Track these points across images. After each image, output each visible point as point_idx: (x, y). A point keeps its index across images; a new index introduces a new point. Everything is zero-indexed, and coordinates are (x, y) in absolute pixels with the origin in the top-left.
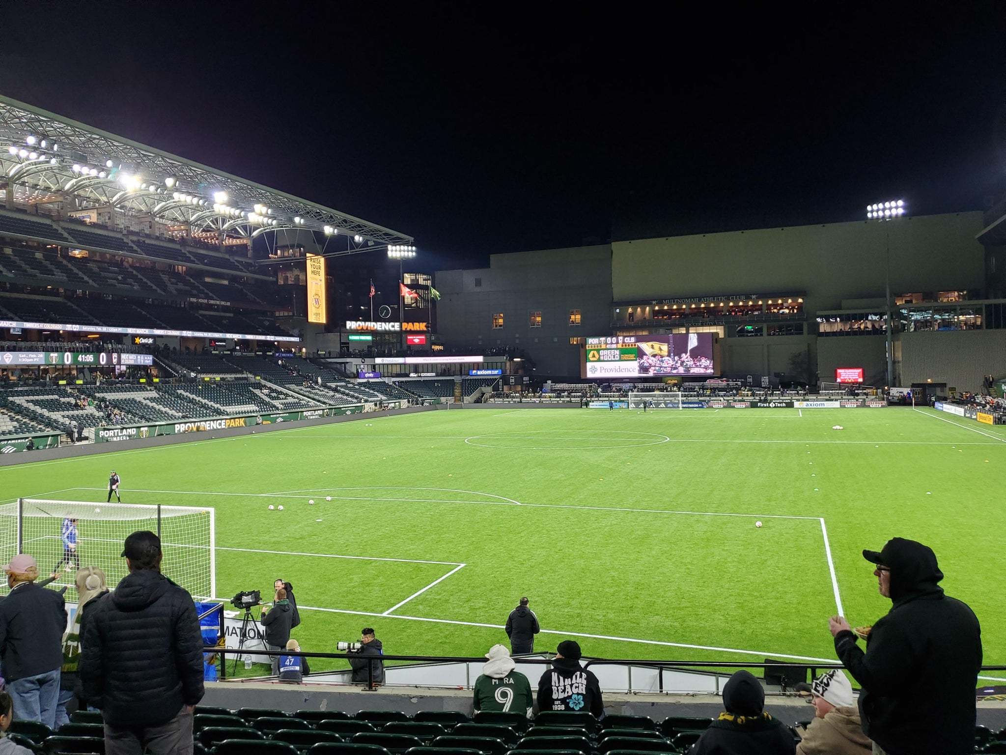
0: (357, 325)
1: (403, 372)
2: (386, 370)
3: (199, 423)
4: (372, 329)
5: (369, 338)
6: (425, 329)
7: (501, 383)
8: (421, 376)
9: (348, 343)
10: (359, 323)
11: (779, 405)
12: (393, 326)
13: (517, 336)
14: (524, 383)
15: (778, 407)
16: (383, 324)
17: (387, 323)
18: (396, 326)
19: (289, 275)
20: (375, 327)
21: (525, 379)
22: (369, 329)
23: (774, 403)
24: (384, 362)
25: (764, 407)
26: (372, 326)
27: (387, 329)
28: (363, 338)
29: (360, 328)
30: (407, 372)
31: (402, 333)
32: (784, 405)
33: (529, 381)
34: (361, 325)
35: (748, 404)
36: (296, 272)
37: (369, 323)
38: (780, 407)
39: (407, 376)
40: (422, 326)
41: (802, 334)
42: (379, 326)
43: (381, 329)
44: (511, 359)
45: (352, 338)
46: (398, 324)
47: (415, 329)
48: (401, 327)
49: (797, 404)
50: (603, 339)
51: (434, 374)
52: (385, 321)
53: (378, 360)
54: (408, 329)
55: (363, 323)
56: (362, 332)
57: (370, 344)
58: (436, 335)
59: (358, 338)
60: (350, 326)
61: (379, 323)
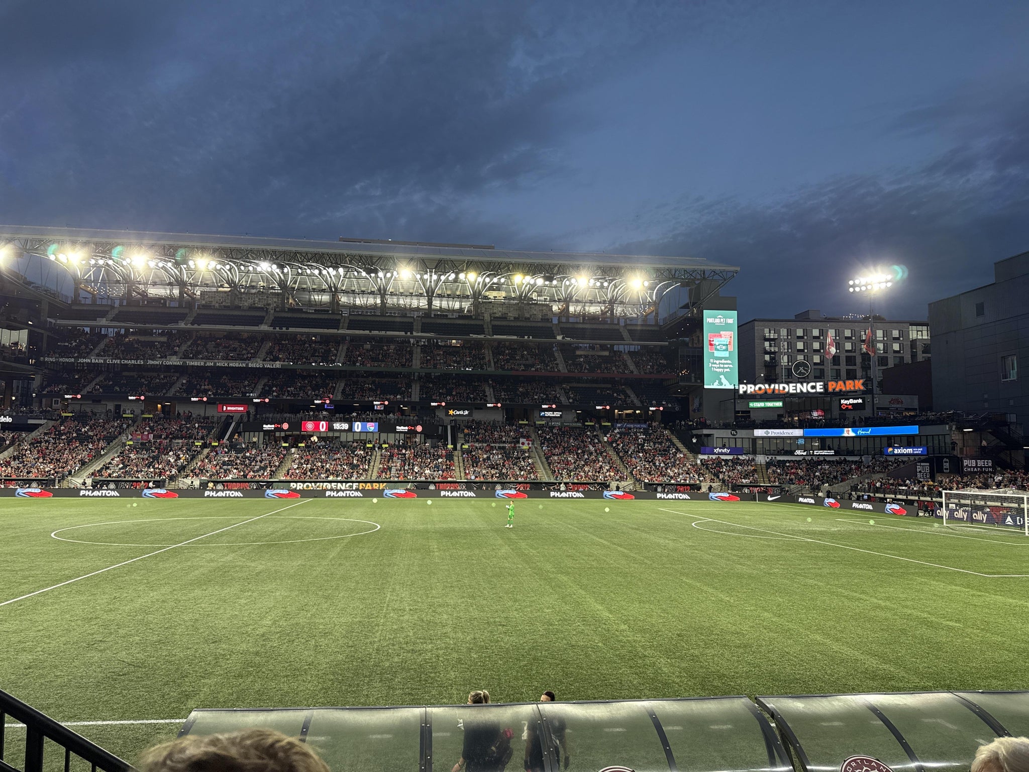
0: (757, 389)
1: (786, 449)
3: (321, 484)
4: (781, 392)
5: (779, 404)
6: (862, 388)
8: (813, 455)
9: (749, 412)
10: (761, 385)
12: (813, 387)
14: (967, 469)
16: (799, 385)
17: (805, 384)
18: (819, 387)
20: (787, 390)
22: (776, 392)
26: (781, 388)
27: (805, 390)
28: (770, 404)
29: (761, 392)
31: (826, 395)
34: (763, 387)
37: (777, 386)
39: (791, 453)
40: (858, 385)
42: (791, 388)
43: (795, 392)
44: (960, 429)
45: (752, 405)
46: (822, 383)
47: (848, 389)
48: (825, 387)
51: (832, 453)
52: (803, 380)
54: (837, 390)
55: (767, 386)
56: (765, 397)
57: (781, 412)
58: (894, 397)
59: (761, 405)
60: (745, 389)
61: (791, 385)
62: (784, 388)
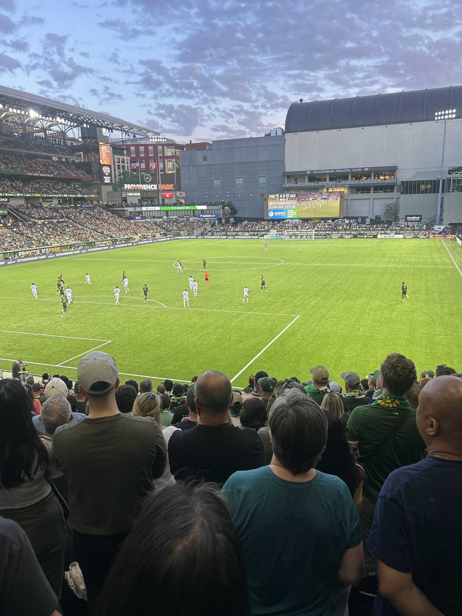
0: (131, 187)
1: (159, 216)
2: (149, 215)
3: (33, 251)
4: (140, 189)
6: (173, 188)
7: (217, 222)
8: (169, 218)
9: (126, 198)
10: (132, 185)
11: (369, 237)
12: (153, 187)
13: (228, 192)
14: (230, 222)
15: (368, 238)
16: (147, 185)
17: (149, 185)
18: (155, 187)
19: (89, 156)
21: (231, 220)
22: (138, 188)
23: (367, 235)
24: (148, 210)
25: (361, 238)
26: (140, 187)
27: (150, 189)
28: (135, 194)
29: (133, 188)
30: (162, 216)
31: (158, 191)
32: (372, 236)
33: (234, 221)
35: (352, 236)
36: (93, 153)
37: (139, 185)
38: (370, 238)
39: (162, 218)
40: (170, 187)
41: (393, 192)
42: (145, 187)
43: (145, 189)
44: (223, 208)
45: (129, 194)
46: (156, 185)
47: (167, 189)
48: (158, 187)
49: (379, 236)
50: (277, 195)
51: (177, 217)
52: (148, 184)
53: (144, 209)
54: (162, 189)
55: (135, 185)
56: (134, 191)
57: (140, 198)
58: (180, 192)
59: (132, 194)
60: (127, 187)
61: (144, 185)
62: (141, 187)
